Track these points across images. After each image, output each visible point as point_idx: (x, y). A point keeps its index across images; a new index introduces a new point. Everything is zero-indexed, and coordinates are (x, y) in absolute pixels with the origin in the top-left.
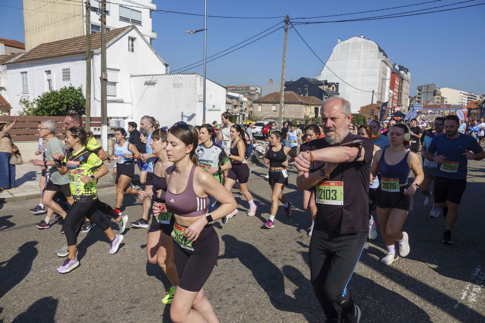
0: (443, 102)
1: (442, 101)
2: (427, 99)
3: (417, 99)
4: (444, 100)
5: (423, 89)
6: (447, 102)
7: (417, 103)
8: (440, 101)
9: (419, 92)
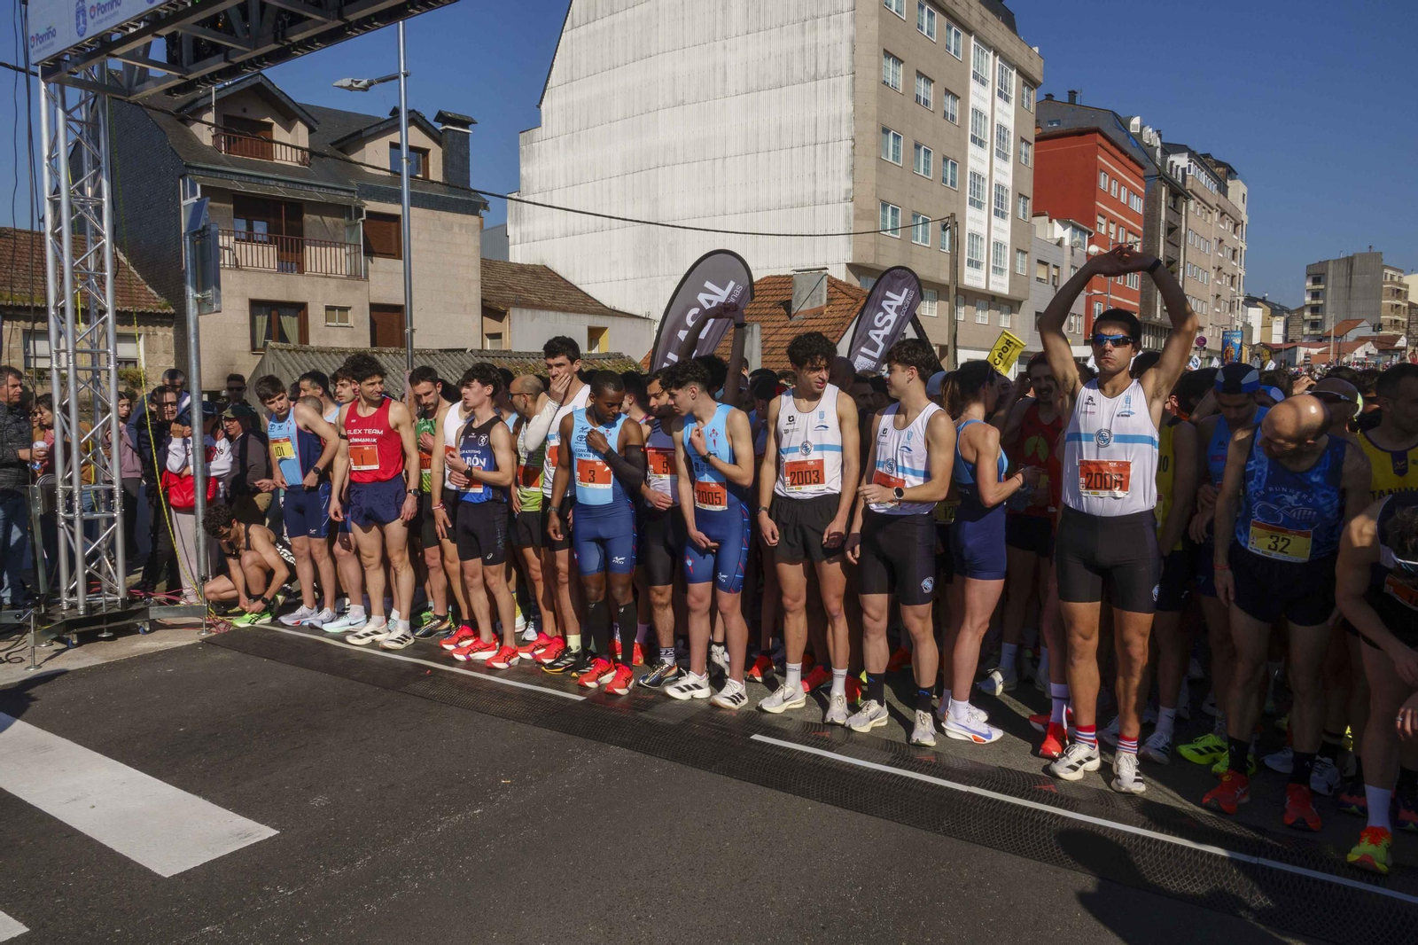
1: (1414, 322)
2: (1346, 312)
3: (1308, 314)
5: (1331, 272)
8: (1406, 320)
9: (1314, 285)
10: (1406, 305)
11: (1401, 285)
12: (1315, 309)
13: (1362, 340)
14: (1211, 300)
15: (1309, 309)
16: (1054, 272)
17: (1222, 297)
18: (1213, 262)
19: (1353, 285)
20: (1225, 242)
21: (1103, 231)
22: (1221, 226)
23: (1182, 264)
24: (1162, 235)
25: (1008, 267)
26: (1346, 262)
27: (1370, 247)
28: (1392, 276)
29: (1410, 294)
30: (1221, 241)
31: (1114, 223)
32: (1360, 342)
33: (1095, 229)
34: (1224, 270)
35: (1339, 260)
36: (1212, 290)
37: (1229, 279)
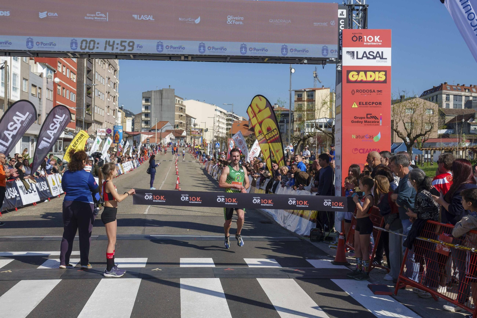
0: (191, 125)
1: (188, 123)
2: (161, 117)
3: (143, 117)
4: (190, 120)
5: (153, 97)
6: (197, 125)
7: (143, 125)
8: (185, 122)
9: (146, 102)
10: (185, 115)
11: (182, 105)
12: (147, 115)
13: (168, 132)
14: (106, 109)
15: (144, 114)
16: (39, 91)
17: (110, 107)
18: (106, 89)
19: (163, 104)
20: (111, 79)
21: (60, 70)
22: (109, 71)
23: (93, 90)
24: (85, 74)
25: (19, 87)
26: (159, 92)
27: (169, 86)
28: (179, 101)
29: (186, 110)
30: (109, 78)
31: (65, 67)
32: (167, 133)
33: (57, 69)
34: (111, 93)
35: (156, 91)
36: (106, 104)
37: (113, 98)
